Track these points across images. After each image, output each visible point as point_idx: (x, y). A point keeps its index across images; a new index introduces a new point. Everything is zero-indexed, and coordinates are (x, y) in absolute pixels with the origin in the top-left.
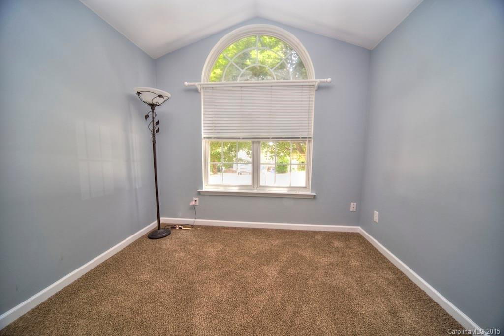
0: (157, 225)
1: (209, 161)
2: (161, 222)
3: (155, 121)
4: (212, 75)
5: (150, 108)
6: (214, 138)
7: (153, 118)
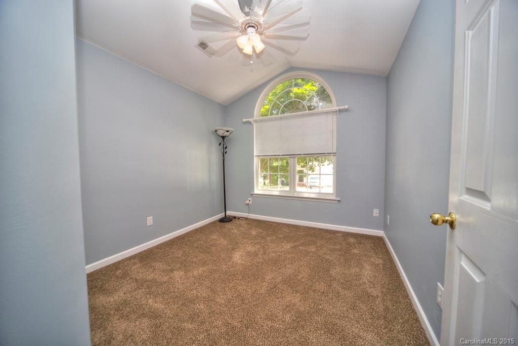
0: (224, 216)
1: (259, 172)
2: (227, 215)
3: (225, 147)
4: (262, 110)
5: (222, 139)
6: (263, 156)
7: (224, 145)
